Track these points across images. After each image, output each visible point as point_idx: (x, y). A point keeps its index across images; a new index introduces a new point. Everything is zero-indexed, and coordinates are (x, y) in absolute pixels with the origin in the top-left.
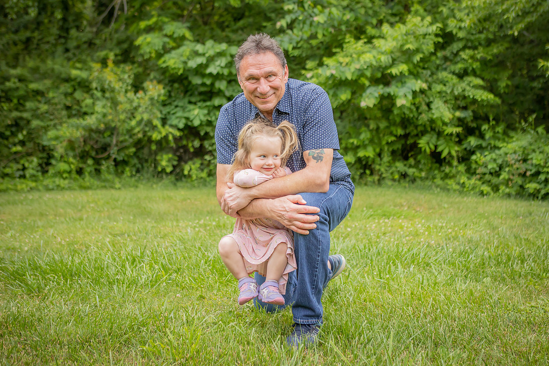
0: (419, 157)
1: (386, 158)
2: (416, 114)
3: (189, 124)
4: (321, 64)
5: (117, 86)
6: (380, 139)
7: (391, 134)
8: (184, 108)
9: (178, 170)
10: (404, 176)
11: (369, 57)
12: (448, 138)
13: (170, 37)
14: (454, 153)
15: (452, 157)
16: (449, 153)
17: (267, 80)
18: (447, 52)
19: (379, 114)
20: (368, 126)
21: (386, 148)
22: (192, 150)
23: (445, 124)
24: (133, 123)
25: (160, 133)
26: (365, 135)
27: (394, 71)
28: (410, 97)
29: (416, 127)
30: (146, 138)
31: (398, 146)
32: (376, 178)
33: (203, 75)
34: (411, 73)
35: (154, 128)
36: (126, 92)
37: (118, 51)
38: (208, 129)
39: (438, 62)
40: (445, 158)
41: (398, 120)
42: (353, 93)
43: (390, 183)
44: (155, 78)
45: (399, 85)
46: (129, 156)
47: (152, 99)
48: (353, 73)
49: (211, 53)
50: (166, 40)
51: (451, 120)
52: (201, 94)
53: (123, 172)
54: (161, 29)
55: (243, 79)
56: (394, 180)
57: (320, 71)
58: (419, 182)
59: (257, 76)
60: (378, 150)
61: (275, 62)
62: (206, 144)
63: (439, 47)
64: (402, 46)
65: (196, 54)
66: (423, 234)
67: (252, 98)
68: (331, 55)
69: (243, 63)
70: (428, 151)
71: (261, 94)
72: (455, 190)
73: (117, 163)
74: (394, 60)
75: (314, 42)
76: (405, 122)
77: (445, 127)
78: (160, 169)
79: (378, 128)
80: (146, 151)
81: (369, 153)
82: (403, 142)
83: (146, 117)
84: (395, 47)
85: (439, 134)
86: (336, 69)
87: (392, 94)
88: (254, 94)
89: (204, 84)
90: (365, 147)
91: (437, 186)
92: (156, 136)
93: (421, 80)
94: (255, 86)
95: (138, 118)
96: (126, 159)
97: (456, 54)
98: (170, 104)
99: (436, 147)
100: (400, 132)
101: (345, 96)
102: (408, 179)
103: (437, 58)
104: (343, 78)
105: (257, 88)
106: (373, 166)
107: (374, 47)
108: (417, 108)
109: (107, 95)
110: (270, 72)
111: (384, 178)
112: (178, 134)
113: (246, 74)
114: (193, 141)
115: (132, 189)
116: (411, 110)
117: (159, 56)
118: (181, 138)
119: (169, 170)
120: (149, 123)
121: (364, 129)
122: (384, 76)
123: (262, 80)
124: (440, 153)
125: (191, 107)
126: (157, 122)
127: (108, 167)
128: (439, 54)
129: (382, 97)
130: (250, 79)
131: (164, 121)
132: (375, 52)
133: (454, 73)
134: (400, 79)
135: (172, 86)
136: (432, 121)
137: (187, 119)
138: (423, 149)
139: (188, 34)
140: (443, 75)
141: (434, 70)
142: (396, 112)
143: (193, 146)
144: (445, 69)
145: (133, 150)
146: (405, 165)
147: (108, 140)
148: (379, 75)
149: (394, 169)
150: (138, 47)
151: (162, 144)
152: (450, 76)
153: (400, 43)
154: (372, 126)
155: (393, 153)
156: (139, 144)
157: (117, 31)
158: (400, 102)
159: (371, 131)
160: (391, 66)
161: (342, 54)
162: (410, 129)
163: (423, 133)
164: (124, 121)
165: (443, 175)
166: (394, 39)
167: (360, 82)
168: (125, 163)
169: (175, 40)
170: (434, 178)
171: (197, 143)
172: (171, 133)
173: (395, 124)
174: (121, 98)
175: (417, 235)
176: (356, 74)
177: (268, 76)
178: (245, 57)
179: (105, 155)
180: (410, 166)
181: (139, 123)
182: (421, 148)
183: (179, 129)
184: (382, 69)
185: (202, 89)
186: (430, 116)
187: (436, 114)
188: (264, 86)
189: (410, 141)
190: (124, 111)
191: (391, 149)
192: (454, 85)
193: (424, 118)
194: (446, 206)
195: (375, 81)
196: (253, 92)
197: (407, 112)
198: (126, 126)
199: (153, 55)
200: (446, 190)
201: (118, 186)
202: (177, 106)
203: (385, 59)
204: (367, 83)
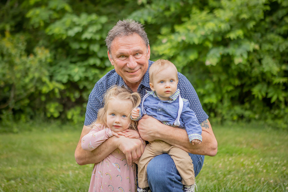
0: (253, 102)
1: (227, 103)
2: (250, 68)
3: (71, 80)
4: (173, 31)
5: (13, 52)
6: (221, 90)
7: (230, 84)
8: (66, 68)
9: (63, 116)
10: (241, 117)
11: (211, 26)
12: (276, 87)
13: (54, 10)
14: (282, 99)
15: (280, 102)
16: (278, 99)
17: (134, 57)
18: (274, 18)
19: (220, 69)
20: (211, 78)
21: (226, 96)
22: (73, 100)
23: (273, 75)
24: (27, 80)
25: (48, 87)
26: (209, 86)
27: (232, 36)
28: (245, 56)
29: (250, 78)
30: (37, 93)
31: (236, 94)
32: (219, 119)
33: (80, 41)
34: (245, 36)
35: (44, 83)
36: (21, 56)
37: (13, 23)
38: (86, 84)
39: (267, 26)
40: (274, 103)
41: (235, 73)
42: (200, 53)
43: (230, 123)
44: (43, 45)
45: (236, 46)
46: (24, 107)
47: (40, 61)
48: (199, 39)
49: (85, 23)
50: (51, 12)
51: (279, 73)
52: (80, 56)
53: (19, 119)
54: (46, 5)
55: (114, 57)
56: (233, 121)
57: (173, 37)
58: (253, 122)
59: (127, 54)
60: (220, 97)
61: (141, 42)
62: (84, 95)
63: (267, 14)
64: (238, 16)
65: (74, 24)
66: (262, 172)
67: (122, 72)
68: (181, 23)
69: (114, 43)
70: (260, 97)
71: (130, 69)
72: (284, 129)
73: (15, 112)
74: (231, 27)
75: (167, 14)
76: (241, 75)
77: (273, 78)
78: (49, 115)
79: (219, 81)
80: (37, 102)
81: (213, 99)
82: (239, 90)
83: (37, 75)
84: (232, 17)
85: (269, 84)
86: (186, 35)
87: (231, 54)
88: (124, 69)
89: (81, 48)
90: (209, 95)
91: (269, 125)
92: (45, 90)
93: (254, 41)
94: (124, 62)
95: (31, 76)
96: (22, 108)
97: (282, 19)
98: (55, 64)
99: (267, 94)
100: (237, 82)
101: (193, 56)
102: (244, 120)
103: (266, 23)
104: (192, 43)
105: (126, 64)
106: (216, 110)
107: (215, 17)
108: (251, 64)
109: (6, 59)
110: (138, 51)
111: (225, 120)
112: (62, 87)
113: (117, 53)
114: (74, 93)
115: (27, 133)
116: (245, 66)
117: (47, 25)
118: (65, 90)
119: (56, 115)
120: (40, 80)
121: (208, 81)
122: (223, 39)
123: (131, 57)
124: (270, 99)
125: (72, 66)
126: (46, 79)
127: (8, 116)
128: (268, 20)
129: (223, 56)
130: (120, 57)
131: (51, 78)
132: (216, 21)
133: (280, 34)
134: (237, 42)
135: (56, 51)
136: (263, 74)
137: (70, 75)
138: (256, 96)
139: (68, 8)
140: (271, 36)
141: (263, 32)
142: (233, 67)
143: (74, 97)
144: (272, 32)
145: (27, 101)
146: (242, 109)
147: (7, 94)
148: (220, 39)
149: (232, 112)
150: (29, 19)
151: (50, 96)
152: (277, 37)
153: (237, 13)
154: (215, 78)
155: (232, 99)
156: (31, 97)
157: (12, 7)
158: (237, 60)
159: (214, 83)
160: (229, 32)
161: (190, 22)
162: (246, 80)
163: (256, 83)
164: (20, 79)
165: (273, 116)
166: (231, 10)
167: (205, 45)
168: (21, 111)
169: (58, 12)
170: (266, 118)
171: (77, 95)
172: (57, 87)
173: (233, 76)
174: (17, 61)
175: (257, 172)
176: (202, 39)
177: (136, 53)
178: (116, 38)
179: (5, 106)
180: (246, 109)
181: (32, 80)
182: (254, 95)
183: (64, 84)
184: (223, 34)
185: (80, 52)
186: (261, 70)
187: (266, 68)
188: (132, 62)
189: (245, 90)
190: (19, 71)
191: (230, 96)
192: (279, 45)
193: (256, 71)
194: (278, 143)
195: (217, 44)
196: (123, 67)
197: (243, 67)
198: (21, 83)
199: (42, 24)
200: (276, 128)
201: (15, 130)
202: (61, 66)
203: (224, 27)
204: (210, 45)
